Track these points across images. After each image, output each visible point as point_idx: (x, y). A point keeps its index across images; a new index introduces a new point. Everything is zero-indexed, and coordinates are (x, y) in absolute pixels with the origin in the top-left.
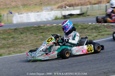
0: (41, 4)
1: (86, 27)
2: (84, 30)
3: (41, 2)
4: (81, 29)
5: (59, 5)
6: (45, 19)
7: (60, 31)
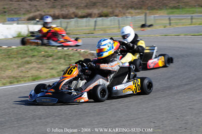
0: (5, 12)
1: (51, 54)
2: (47, 58)
3: (5, 10)
4: (44, 56)
5: (31, 15)
6: (2, 35)
7: (9, 58)
